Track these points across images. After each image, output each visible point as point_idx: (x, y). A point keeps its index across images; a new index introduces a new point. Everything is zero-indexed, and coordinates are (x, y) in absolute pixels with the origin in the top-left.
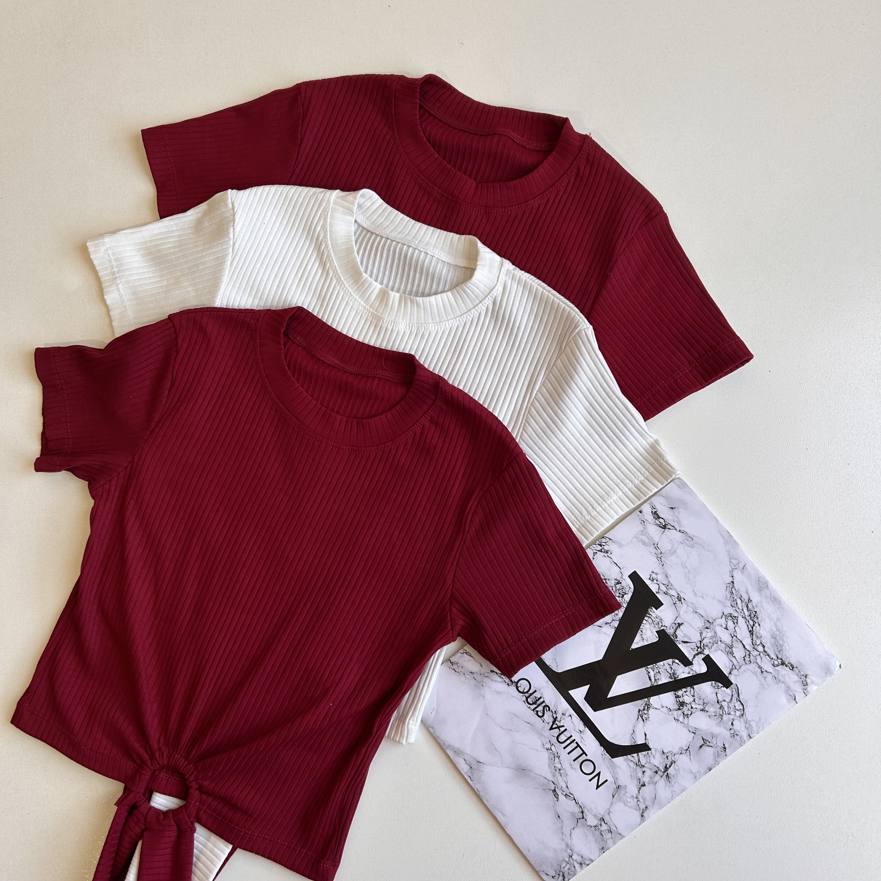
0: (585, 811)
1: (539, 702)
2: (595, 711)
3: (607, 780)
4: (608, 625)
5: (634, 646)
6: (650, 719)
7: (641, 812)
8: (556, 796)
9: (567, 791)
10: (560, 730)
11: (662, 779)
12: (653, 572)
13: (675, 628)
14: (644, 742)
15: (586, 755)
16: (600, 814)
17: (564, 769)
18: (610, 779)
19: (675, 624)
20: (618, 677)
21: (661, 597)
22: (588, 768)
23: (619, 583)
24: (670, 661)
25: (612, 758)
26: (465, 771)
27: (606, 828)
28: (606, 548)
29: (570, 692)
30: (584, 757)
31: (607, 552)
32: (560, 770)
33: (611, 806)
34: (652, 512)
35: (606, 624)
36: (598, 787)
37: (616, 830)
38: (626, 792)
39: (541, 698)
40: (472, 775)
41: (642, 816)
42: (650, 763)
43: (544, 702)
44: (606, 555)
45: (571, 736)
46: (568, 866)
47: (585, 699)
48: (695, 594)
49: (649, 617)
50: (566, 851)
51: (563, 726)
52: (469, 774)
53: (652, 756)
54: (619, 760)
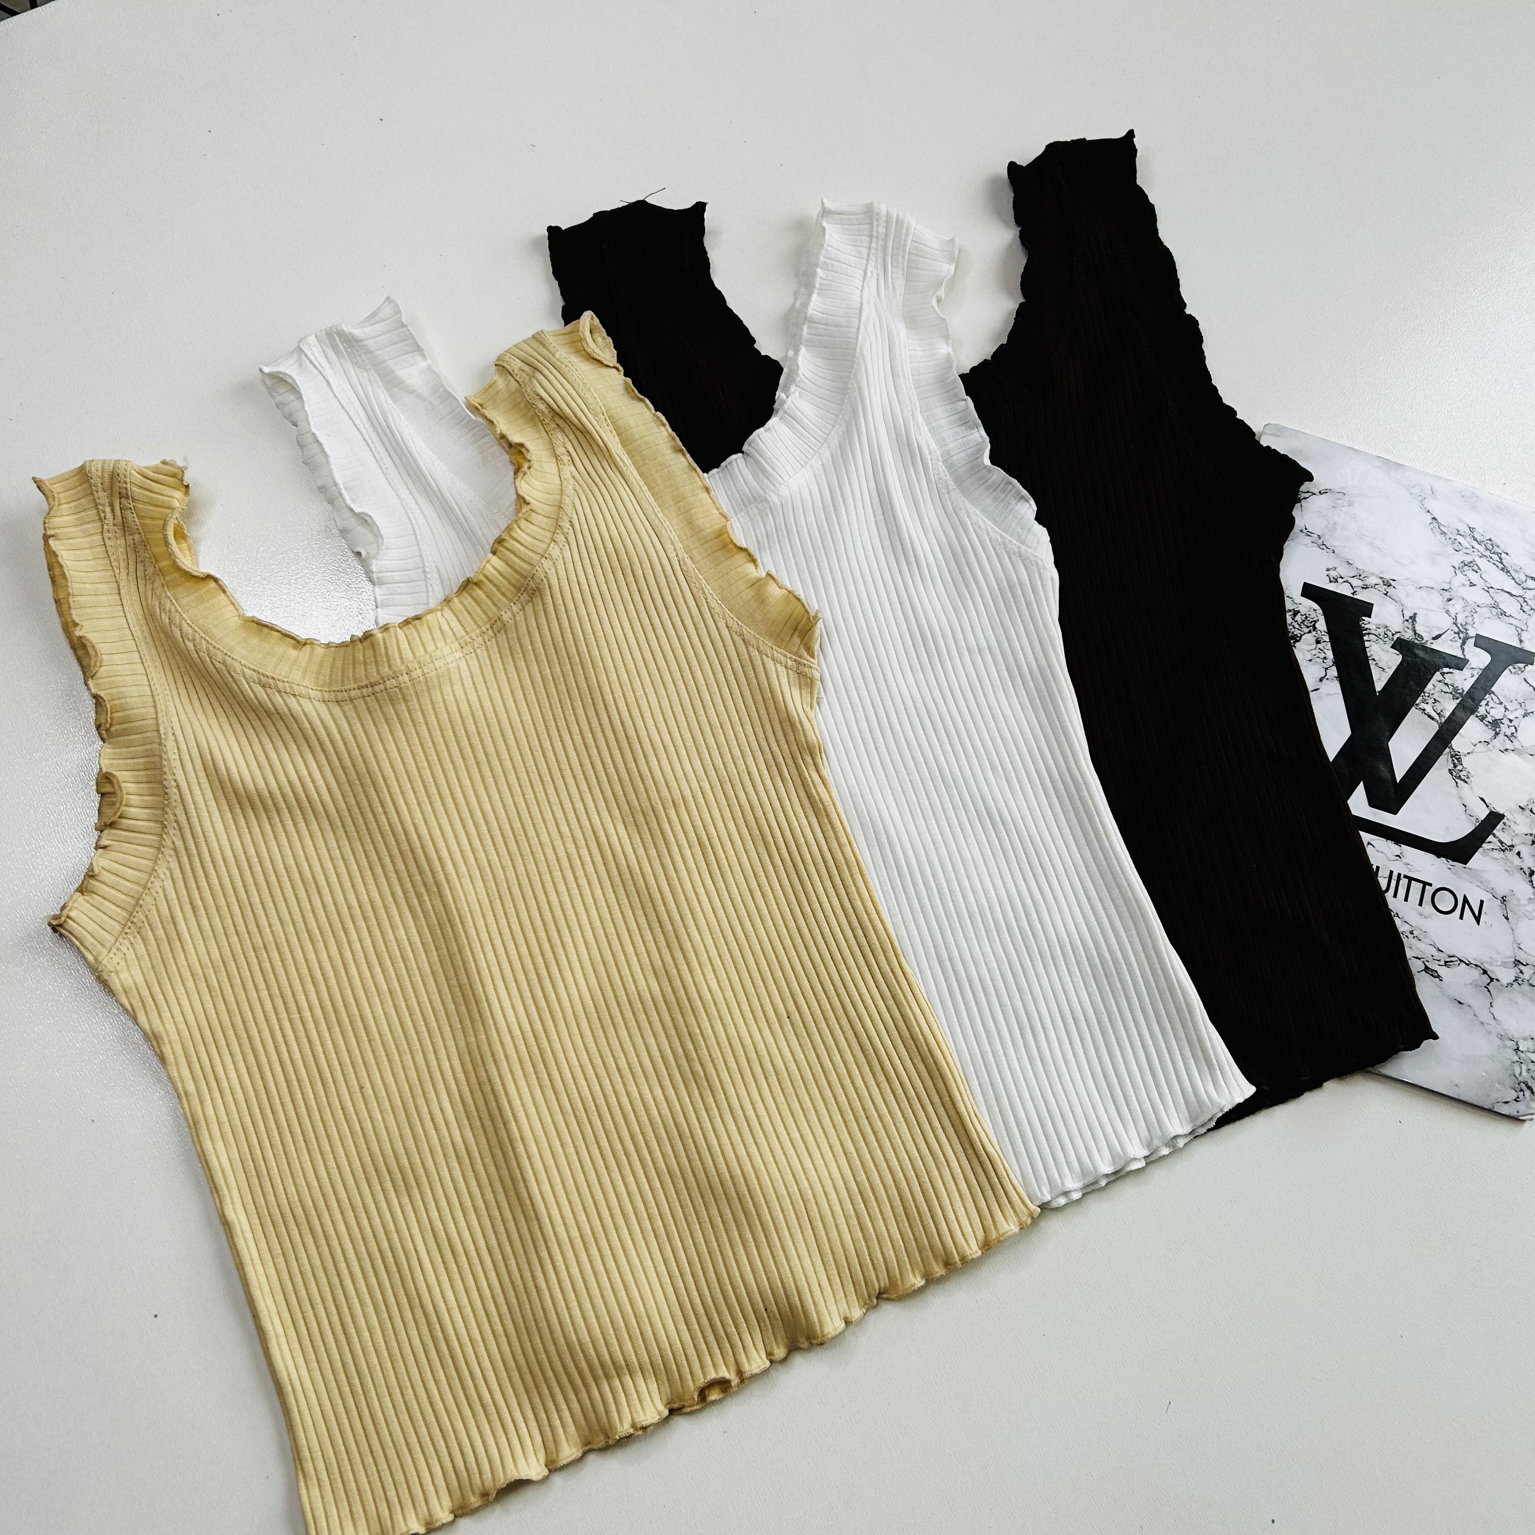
0: (1487, 967)
3: (1482, 902)
4: (1325, 680)
5: (1379, 686)
6: (1472, 773)
8: (1434, 974)
9: (1443, 957)
12: (1328, 570)
13: (1410, 627)
14: (1488, 812)
15: (1430, 885)
16: (1509, 957)
17: (1416, 928)
18: (1486, 897)
19: (1407, 621)
21: (1362, 596)
22: (1444, 902)
23: (1296, 613)
25: (1466, 864)
30: (1429, 891)
32: (1412, 933)
33: (1514, 934)
35: (1321, 681)
36: (1478, 919)
38: (1519, 900)
42: (1517, 835)
45: (1391, 872)
47: (1371, 806)
49: (1369, 634)
53: (1512, 825)
54: (1478, 860)
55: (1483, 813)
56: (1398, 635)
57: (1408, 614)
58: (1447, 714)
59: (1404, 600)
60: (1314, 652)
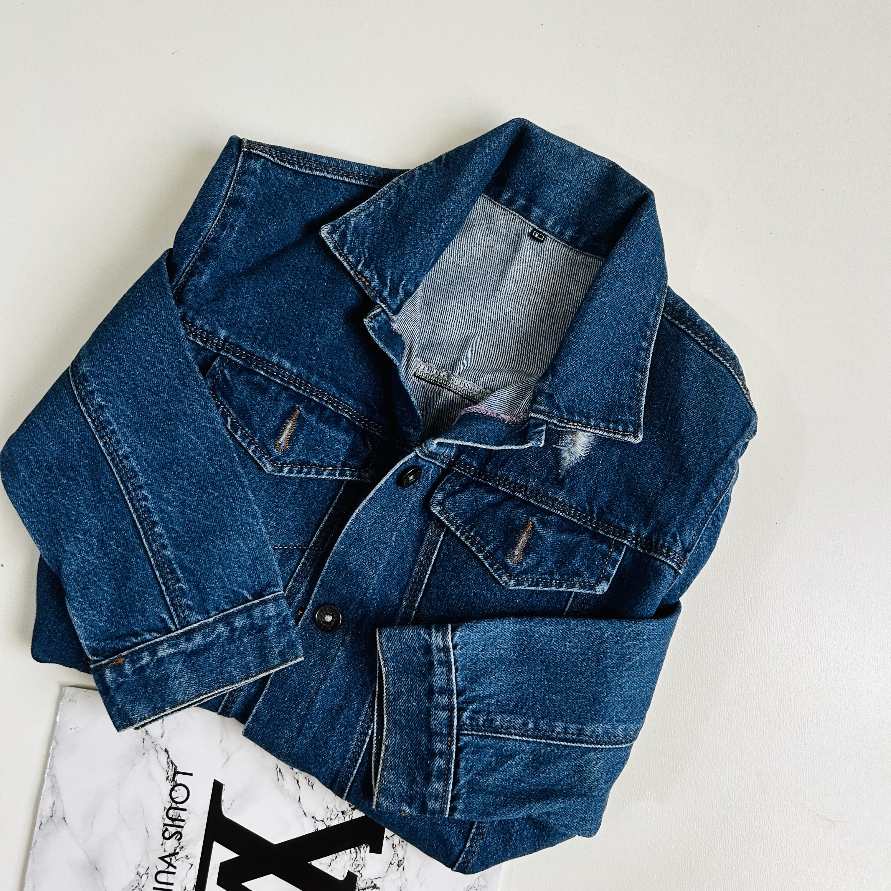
1: (177, 823)
2: (218, 883)
4: (313, 820)
5: (315, 863)
10: (168, 868)
13: (368, 885)
19: (372, 882)
21: (386, 845)
26: (44, 814)
29: (215, 843)
35: (313, 817)
39: (183, 821)
40: (45, 824)
43: (182, 827)
45: (172, 884)
47: (222, 864)
48: (417, 876)
49: (356, 852)
51: (175, 867)
52: (44, 821)
56: (359, 875)
57: (378, 883)
59: (388, 879)
60: (335, 810)
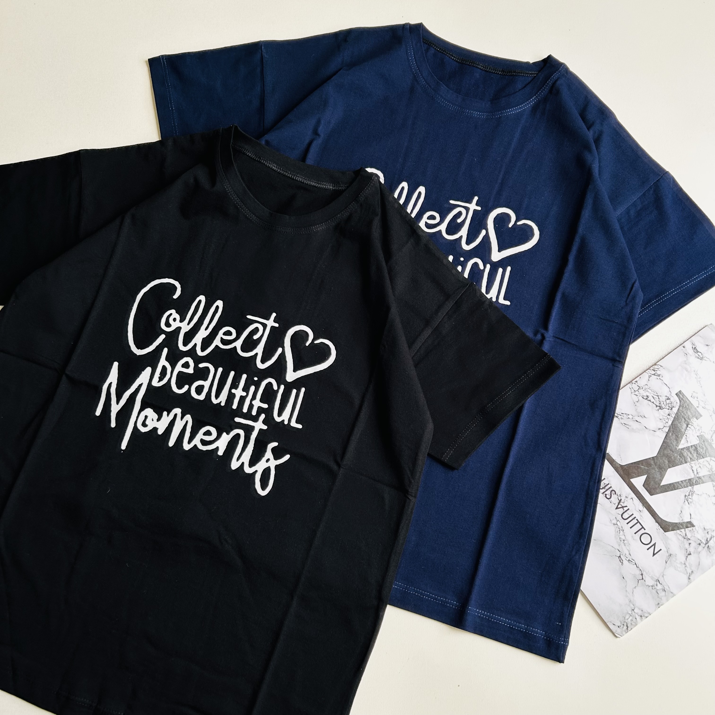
0: (644, 573)
1: (607, 488)
2: (651, 495)
3: (661, 550)
4: (660, 430)
5: (681, 446)
6: (694, 502)
7: (688, 576)
8: (621, 561)
9: (629, 558)
10: (624, 510)
11: (704, 549)
12: (694, 392)
13: (711, 434)
14: (689, 520)
15: (645, 529)
16: (656, 576)
17: (627, 540)
18: (664, 549)
20: (669, 470)
21: (700, 410)
22: (646, 539)
23: (668, 399)
24: (708, 459)
25: (665, 532)
27: (662, 588)
28: (658, 372)
29: (631, 480)
30: (643, 531)
31: (659, 376)
32: (624, 541)
33: (664, 570)
34: (692, 347)
35: (659, 429)
36: (654, 554)
37: (668, 589)
38: (676, 559)
39: (609, 484)
41: (689, 579)
42: (695, 537)
43: (611, 487)
44: (658, 378)
45: (633, 514)
46: (631, 618)
47: (643, 486)
49: (692, 425)
50: (629, 605)
51: (626, 506)
53: (696, 532)
54: (670, 534)
55: (687, 519)
56: (703, 434)
58: (700, 475)
